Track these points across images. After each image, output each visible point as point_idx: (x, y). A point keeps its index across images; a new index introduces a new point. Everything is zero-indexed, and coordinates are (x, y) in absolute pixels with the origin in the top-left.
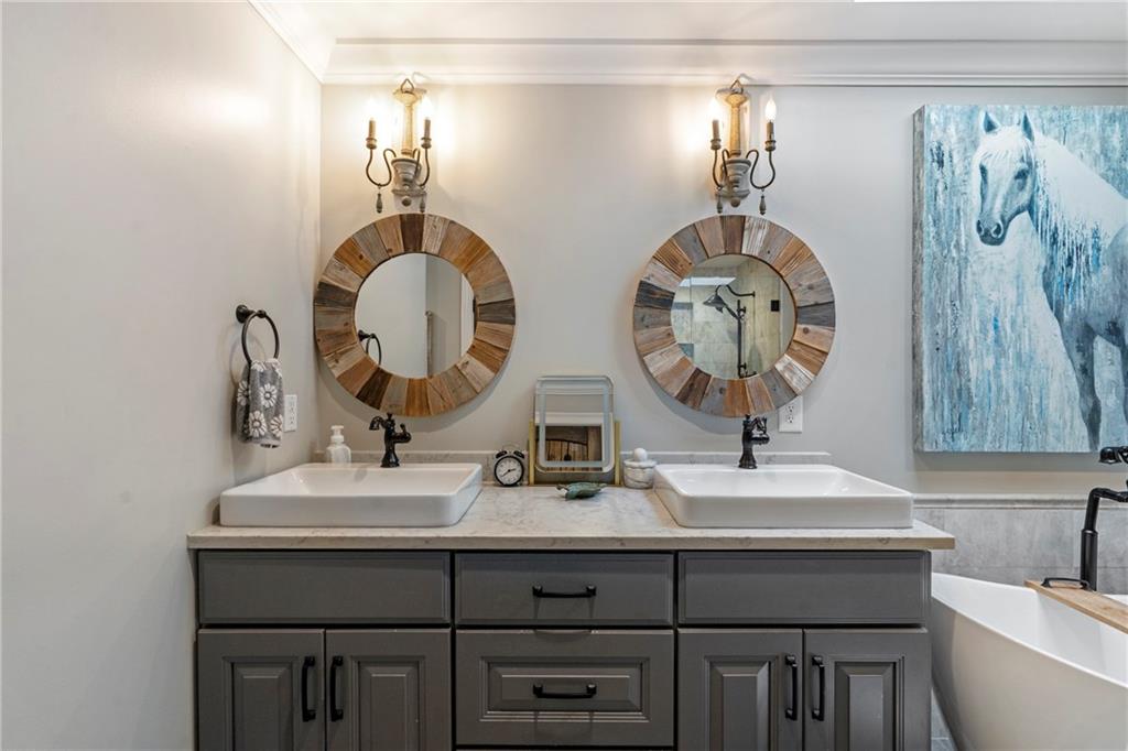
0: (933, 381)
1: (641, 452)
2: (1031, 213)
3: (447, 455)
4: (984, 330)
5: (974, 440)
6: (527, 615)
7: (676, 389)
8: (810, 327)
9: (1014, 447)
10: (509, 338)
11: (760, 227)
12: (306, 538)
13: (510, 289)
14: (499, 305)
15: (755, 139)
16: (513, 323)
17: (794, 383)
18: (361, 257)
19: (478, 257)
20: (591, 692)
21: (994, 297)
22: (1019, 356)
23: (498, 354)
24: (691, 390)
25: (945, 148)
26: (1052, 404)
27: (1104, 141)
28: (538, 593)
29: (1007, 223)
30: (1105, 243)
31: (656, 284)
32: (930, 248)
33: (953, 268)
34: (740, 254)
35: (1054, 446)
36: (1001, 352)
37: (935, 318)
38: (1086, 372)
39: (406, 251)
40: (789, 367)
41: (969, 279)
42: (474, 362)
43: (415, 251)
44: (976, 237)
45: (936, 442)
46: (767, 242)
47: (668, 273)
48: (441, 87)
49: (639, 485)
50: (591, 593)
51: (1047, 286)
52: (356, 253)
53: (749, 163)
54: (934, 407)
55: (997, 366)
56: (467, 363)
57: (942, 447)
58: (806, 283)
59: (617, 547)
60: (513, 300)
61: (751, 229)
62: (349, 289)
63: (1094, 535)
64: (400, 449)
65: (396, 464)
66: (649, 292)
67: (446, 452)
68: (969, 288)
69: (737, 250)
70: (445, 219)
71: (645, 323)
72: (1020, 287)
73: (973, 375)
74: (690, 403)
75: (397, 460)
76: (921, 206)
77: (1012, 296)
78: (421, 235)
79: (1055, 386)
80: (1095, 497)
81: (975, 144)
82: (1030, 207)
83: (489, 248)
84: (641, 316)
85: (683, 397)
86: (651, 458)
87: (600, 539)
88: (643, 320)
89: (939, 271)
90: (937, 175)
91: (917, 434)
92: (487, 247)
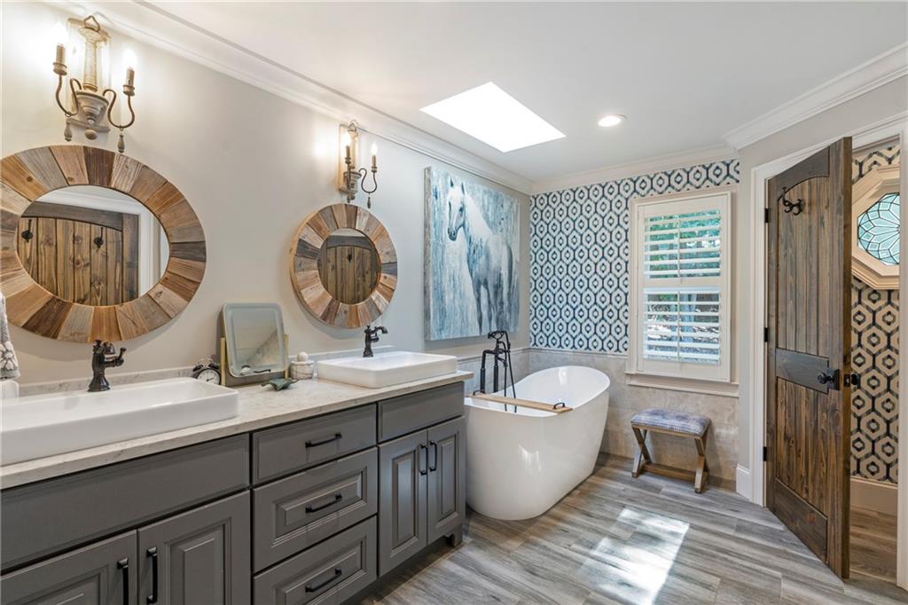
0: (434, 305)
1: (304, 354)
2: (464, 228)
3: (137, 376)
4: (450, 281)
5: (447, 334)
6: (303, 463)
7: (320, 312)
8: (387, 275)
9: (458, 336)
10: (201, 273)
11: (365, 215)
12: (122, 451)
13: (202, 233)
14: (191, 245)
15: (362, 162)
16: (204, 261)
17: (380, 308)
18: (30, 179)
19: (172, 202)
20: (339, 497)
21: (453, 265)
22: (460, 294)
23: (191, 286)
24: (328, 313)
25: (438, 190)
26: (470, 314)
27: (483, 200)
28: (308, 445)
29: (457, 230)
30: (484, 245)
31: (309, 242)
32: (433, 240)
33: (440, 249)
34: (355, 229)
35: (471, 335)
36: (455, 292)
37: (435, 274)
38: (479, 300)
39: (91, 183)
40: (378, 298)
41: (445, 256)
42: (167, 292)
43: (102, 185)
44: (448, 236)
45: (434, 336)
46: (368, 224)
47: (316, 235)
48: (127, 37)
49: (306, 376)
50: (338, 436)
51: (468, 261)
52: (23, 174)
53: (361, 175)
54: (434, 318)
55: (454, 298)
56: (161, 293)
57: (437, 338)
58: (385, 250)
59: (353, 405)
60: (204, 242)
61: (360, 215)
62: (11, 211)
63: (484, 370)
64: (109, 373)
65: (107, 388)
66: (305, 247)
67: (137, 373)
68: (445, 261)
69: (353, 225)
70: (138, 163)
71: (302, 267)
72: (461, 261)
73: (447, 302)
74: (328, 321)
75: (108, 384)
76: (429, 217)
77: (458, 265)
78: (111, 171)
79: (470, 307)
80: (485, 352)
81: (447, 191)
82: (463, 225)
83: (183, 196)
84: (299, 263)
85: (324, 318)
86: (310, 358)
87: (344, 402)
88: (300, 265)
89: (436, 251)
90: (435, 203)
91: (427, 332)
92: (181, 195)
